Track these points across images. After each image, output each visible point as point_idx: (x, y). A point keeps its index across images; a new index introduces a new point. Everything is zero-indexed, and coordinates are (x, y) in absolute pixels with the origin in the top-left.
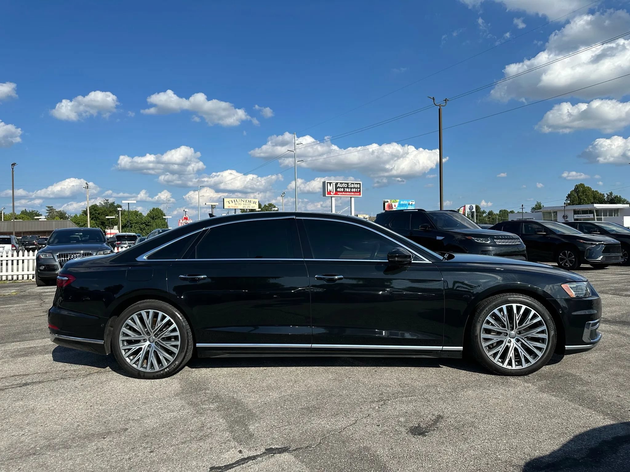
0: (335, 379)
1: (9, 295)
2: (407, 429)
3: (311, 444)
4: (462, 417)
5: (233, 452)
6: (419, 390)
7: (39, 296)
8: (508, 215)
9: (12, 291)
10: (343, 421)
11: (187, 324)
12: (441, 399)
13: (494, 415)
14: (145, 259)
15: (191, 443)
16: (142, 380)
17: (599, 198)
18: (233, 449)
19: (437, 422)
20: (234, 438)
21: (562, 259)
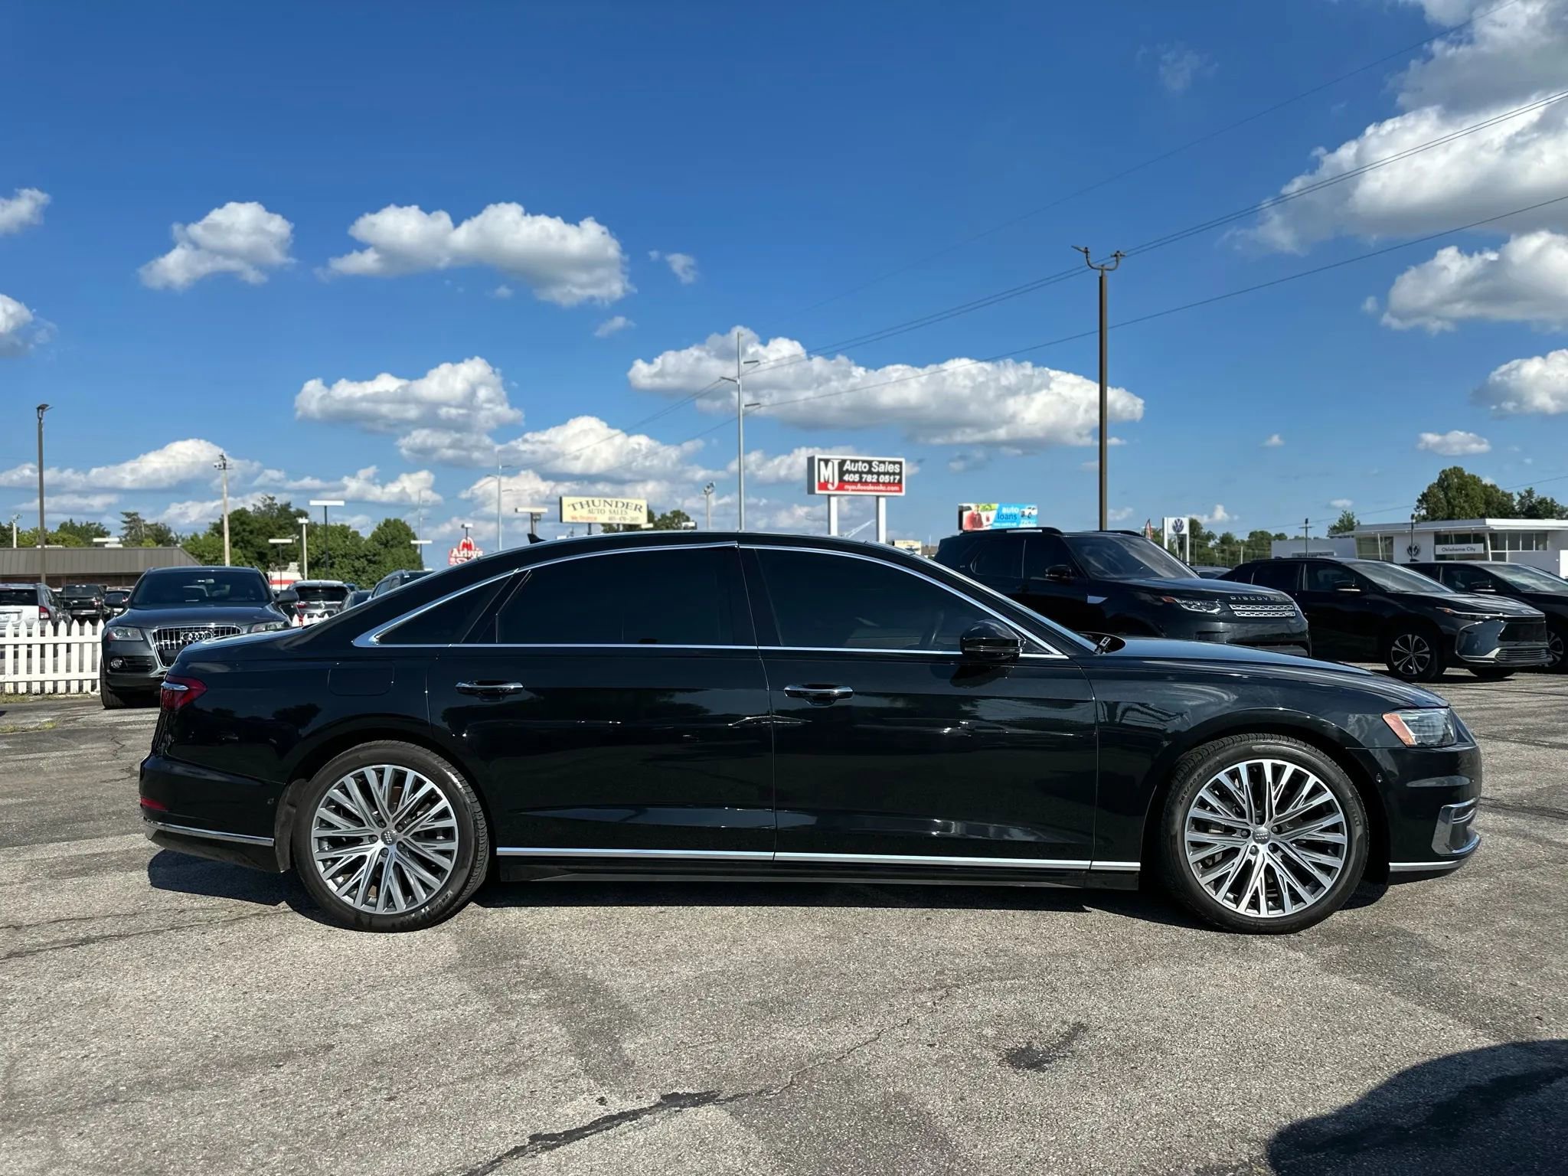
0: (831, 937)
1: (36, 728)
2: (999, 1055)
3: (770, 1086)
4: (1134, 1027)
5: (584, 1103)
6: (1031, 964)
7: (111, 733)
8: (1270, 543)
9: (45, 720)
10: (847, 1033)
11: (476, 799)
12: (1085, 985)
13: (1211, 1024)
14: (373, 643)
15: (486, 1081)
16: (365, 933)
17: (1500, 503)
18: (585, 1095)
19: (1073, 1039)
20: (587, 1071)
21: (1399, 656)
